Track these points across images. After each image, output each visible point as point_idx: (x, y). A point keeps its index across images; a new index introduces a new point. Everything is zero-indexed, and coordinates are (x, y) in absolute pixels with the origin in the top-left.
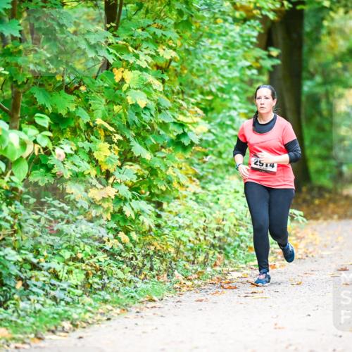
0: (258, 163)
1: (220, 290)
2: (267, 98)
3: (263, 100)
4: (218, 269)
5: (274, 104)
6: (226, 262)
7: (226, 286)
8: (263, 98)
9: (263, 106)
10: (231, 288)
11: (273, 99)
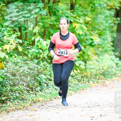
0: (60, 53)
1: (103, 87)
2: (65, 24)
3: (63, 25)
4: (102, 80)
5: (68, 26)
6: (105, 78)
7: (105, 85)
8: (63, 24)
9: (63, 28)
10: (106, 86)
11: (68, 24)
